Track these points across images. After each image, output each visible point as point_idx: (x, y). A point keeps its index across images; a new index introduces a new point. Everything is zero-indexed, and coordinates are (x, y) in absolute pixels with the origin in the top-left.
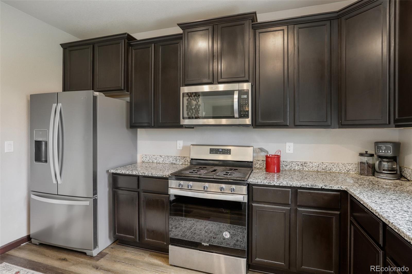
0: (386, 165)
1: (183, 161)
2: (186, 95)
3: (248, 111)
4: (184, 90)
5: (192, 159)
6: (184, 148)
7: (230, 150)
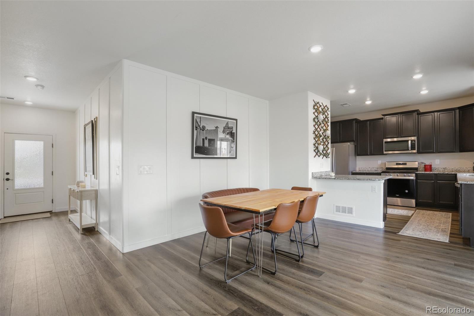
1: (381, 169)
2: (386, 142)
3: (415, 147)
4: (385, 140)
5: (387, 168)
6: (382, 163)
7: (406, 163)
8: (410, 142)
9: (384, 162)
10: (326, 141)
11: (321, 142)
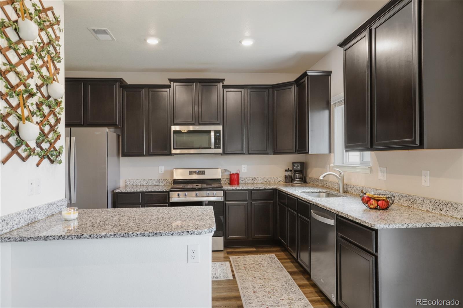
0: (297, 175)
1: (165, 182)
2: (175, 132)
3: (220, 144)
4: (174, 128)
5: (174, 180)
6: (166, 171)
7: (204, 171)
8: (213, 134)
9: (169, 168)
10: (49, 114)
11: (33, 114)
